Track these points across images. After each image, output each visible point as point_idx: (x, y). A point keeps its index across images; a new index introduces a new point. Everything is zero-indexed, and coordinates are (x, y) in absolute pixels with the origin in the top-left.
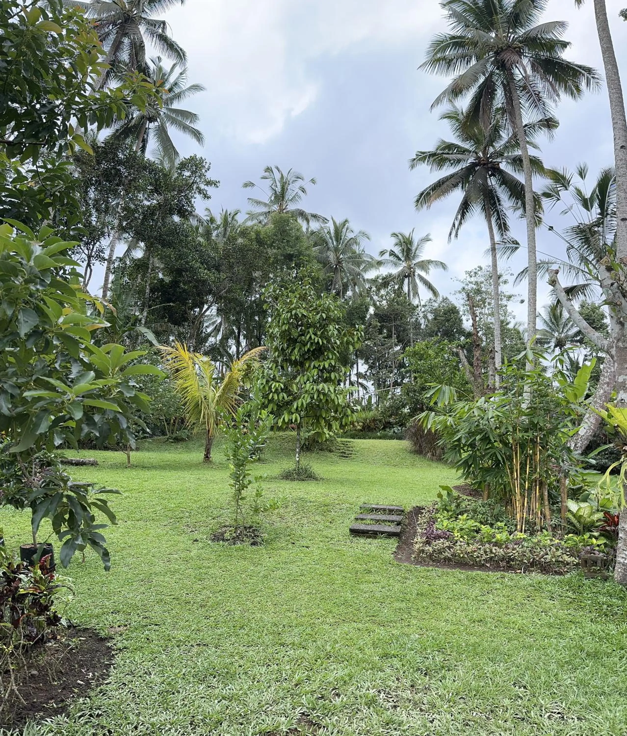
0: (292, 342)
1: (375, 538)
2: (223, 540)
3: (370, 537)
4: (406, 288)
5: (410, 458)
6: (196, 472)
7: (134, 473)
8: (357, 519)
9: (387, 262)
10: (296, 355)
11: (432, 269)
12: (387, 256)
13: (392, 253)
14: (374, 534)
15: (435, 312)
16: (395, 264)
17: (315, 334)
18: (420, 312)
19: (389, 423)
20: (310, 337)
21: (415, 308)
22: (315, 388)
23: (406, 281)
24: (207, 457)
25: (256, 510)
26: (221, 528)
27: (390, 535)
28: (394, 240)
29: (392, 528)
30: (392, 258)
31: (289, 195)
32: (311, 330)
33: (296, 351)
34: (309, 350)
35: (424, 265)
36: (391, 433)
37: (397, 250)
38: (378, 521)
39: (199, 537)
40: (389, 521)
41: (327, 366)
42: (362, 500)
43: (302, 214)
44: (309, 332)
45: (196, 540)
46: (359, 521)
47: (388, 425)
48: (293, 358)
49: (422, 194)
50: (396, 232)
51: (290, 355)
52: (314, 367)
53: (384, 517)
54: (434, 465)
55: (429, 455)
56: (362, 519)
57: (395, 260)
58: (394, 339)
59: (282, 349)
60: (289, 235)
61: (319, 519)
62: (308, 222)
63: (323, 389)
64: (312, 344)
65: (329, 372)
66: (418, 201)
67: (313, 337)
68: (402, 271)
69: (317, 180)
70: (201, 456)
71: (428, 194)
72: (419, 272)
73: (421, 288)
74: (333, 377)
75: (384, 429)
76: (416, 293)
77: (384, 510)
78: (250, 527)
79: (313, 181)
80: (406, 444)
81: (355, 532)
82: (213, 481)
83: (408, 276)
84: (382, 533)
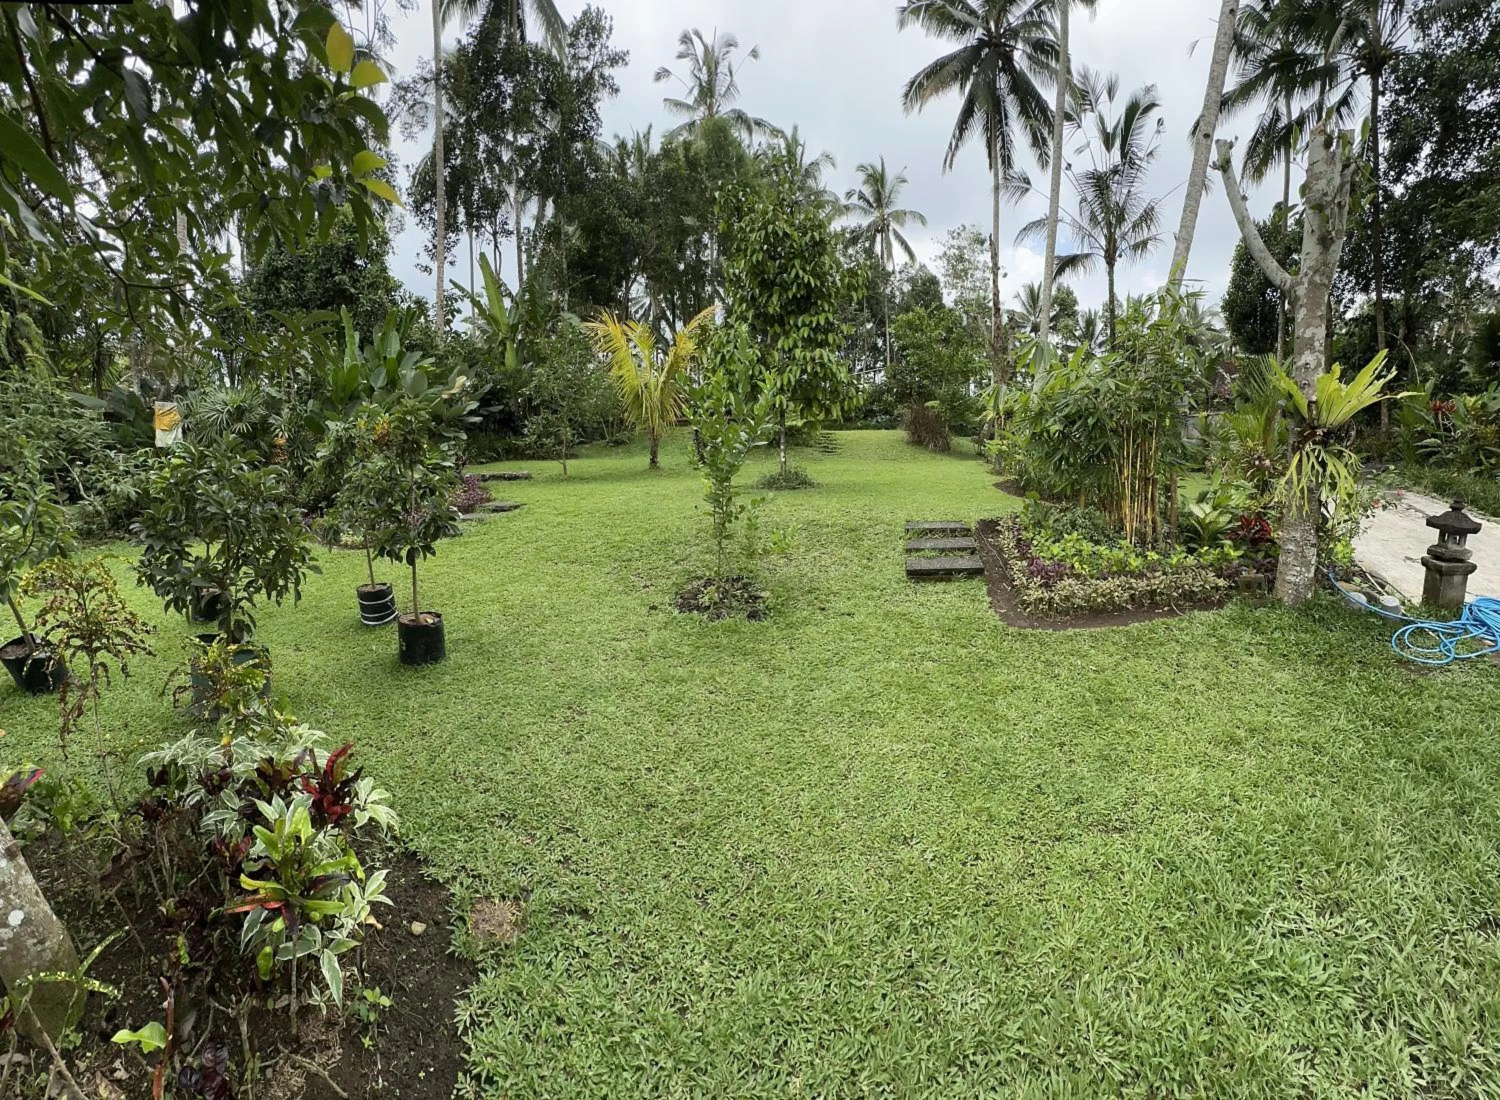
0: (766, 286)
1: (949, 580)
2: (698, 608)
3: (941, 580)
4: (878, 249)
5: (909, 451)
6: (642, 483)
7: (570, 488)
8: (909, 551)
9: (855, 206)
10: (774, 306)
11: (909, 220)
12: (854, 199)
13: (862, 197)
14: (946, 575)
15: (911, 280)
16: (865, 211)
17: (804, 270)
18: (895, 279)
19: (872, 411)
20: (797, 275)
21: (889, 274)
22: (808, 355)
23: (879, 237)
24: (653, 461)
25: (751, 555)
26: (690, 580)
27: (972, 573)
28: (862, 176)
29: (966, 562)
30: (862, 203)
31: (721, 87)
32: (797, 262)
33: (775, 298)
34: (794, 296)
35: (899, 216)
36: (874, 422)
37: (867, 191)
38: (942, 550)
39: (657, 600)
40: (959, 549)
41: (822, 322)
42: (902, 516)
43: (740, 118)
44: (793, 266)
45: (654, 608)
46: (914, 554)
47: (869, 413)
48: (771, 311)
49: (913, 83)
50: (865, 163)
51: (765, 306)
52: (804, 325)
53: (950, 543)
54: (939, 457)
55: (931, 446)
56: (918, 550)
57: (865, 205)
58: (866, 313)
59: (753, 296)
60: (727, 155)
61: (849, 555)
62: (751, 133)
63: (821, 357)
64: (799, 286)
65: (826, 332)
66: (906, 95)
67: (801, 273)
68: (874, 222)
69: (761, 51)
70: (647, 460)
71: (921, 84)
72: (893, 225)
73: (897, 248)
74: (831, 340)
75: (865, 418)
76: (890, 255)
77: (943, 530)
78: (738, 579)
79: (754, 54)
80: (900, 434)
81: (918, 576)
82: (665, 496)
83: (881, 231)
84: (959, 571)
